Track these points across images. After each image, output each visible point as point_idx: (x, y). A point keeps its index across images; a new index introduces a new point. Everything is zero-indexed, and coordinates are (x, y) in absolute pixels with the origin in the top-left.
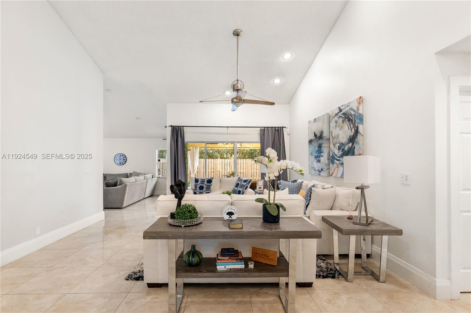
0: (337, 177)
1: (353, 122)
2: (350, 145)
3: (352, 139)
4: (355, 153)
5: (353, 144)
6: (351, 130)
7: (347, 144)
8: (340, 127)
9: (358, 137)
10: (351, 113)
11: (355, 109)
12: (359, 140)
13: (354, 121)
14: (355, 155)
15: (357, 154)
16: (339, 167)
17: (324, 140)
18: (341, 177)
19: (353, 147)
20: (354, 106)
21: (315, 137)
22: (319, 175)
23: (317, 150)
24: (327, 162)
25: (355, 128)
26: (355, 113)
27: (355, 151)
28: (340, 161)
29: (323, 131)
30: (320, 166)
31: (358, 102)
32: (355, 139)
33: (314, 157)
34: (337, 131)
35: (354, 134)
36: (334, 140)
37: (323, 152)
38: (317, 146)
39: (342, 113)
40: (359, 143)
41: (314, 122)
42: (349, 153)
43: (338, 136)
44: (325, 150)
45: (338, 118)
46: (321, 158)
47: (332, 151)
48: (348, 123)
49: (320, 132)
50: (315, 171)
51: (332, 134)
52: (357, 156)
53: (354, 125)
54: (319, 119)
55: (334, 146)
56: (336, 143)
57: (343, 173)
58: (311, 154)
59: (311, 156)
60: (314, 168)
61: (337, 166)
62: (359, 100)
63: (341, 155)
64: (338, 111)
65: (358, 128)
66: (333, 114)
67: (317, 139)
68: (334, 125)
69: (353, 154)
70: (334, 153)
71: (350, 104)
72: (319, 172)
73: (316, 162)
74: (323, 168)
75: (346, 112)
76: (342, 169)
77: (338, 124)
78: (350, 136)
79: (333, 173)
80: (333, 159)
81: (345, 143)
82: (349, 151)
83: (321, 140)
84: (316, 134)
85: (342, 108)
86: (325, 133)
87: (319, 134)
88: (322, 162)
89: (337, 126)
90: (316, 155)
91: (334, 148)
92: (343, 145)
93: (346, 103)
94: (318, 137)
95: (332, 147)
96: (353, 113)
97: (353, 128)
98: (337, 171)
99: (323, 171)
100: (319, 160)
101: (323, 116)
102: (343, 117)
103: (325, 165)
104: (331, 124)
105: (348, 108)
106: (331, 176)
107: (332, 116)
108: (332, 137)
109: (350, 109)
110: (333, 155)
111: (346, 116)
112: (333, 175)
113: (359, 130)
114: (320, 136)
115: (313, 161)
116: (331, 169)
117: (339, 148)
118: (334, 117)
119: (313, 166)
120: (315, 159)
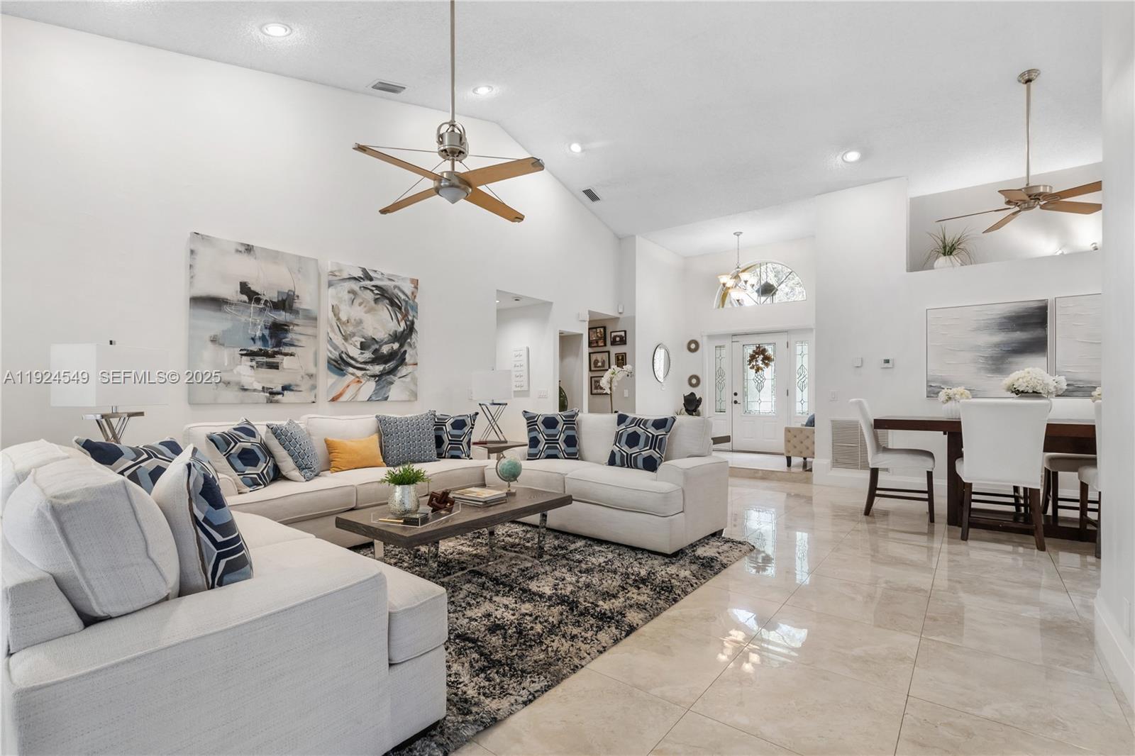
0: (357, 401)
1: (403, 310)
2: (396, 346)
3: (401, 338)
4: (407, 361)
5: (401, 346)
6: (397, 322)
7: (386, 343)
8: (365, 307)
9: (413, 337)
10: (398, 294)
11: (409, 293)
12: (414, 343)
13: (405, 310)
14: (406, 365)
15: (412, 362)
16: (364, 382)
17: (300, 316)
18: (368, 400)
19: (403, 350)
20: (408, 288)
21: (245, 298)
22: (271, 402)
23: (259, 334)
24: (312, 370)
25: (408, 323)
26: (407, 299)
27: (405, 359)
28: (368, 370)
29: (296, 293)
30: (275, 379)
31: (413, 286)
32: (407, 339)
33: (237, 351)
34: (357, 312)
35: (404, 330)
36: (347, 326)
37: (292, 345)
38: (262, 323)
39: (372, 283)
40: (415, 347)
41: (237, 251)
42: (393, 360)
43: (360, 322)
44: (303, 340)
45: (360, 288)
46: (285, 358)
47: (336, 348)
48: (389, 308)
49: (278, 292)
50: (247, 393)
51: (339, 313)
52: (411, 366)
53: (405, 316)
54: (275, 256)
55: (346, 339)
56: (353, 335)
57: (376, 392)
58: (212, 341)
59: (210, 345)
60: (238, 383)
61: (358, 379)
62: (415, 283)
63: (370, 360)
64: (360, 274)
65: (413, 323)
66: (340, 271)
67: (262, 306)
68: (347, 297)
69: (402, 361)
70: (342, 352)
71: (396, 280)
72: (268, 395)
73: (252, 367)
74: (292, 383)
75: (384, 288)
76: (370, 386)
77: (361, 300)
78: (396, 331)
79: (341, 395)
80: (339, 365)
81: (382, 341)
82: (392, 356)
83: (288, 314)
84: (252, 289)
85: (372, 274)
86: (305, 301)
87: (276, 295)
88: (289, 369)
89: (357, 302)
90: (255, 348)
91: (345, 343)
92: (377, 342)
93: (387, 271)
94: (266, 301)
95: (338, 340)
96: (403, 297)
97: (401, 320)
98: (355, 391)
99: (292, 390)
100: (274, 363)
101: (300, 258)
102: (376, 292)
103: (302, 377)
104: (332, 291)
105: (391, 284)
106: (334, 400)
107: (337, 274)
108: (339, 319)
109: (395, 287)
110: (341, 358)
111: (386, 295)
112: (342, 399)
113: (415, 327)
114: (278, 301)
115: (226, 363)
116: (331, 387)
117: (363, 347)
118: (344, 280)
119: (227, 377)
120: (244, 358)
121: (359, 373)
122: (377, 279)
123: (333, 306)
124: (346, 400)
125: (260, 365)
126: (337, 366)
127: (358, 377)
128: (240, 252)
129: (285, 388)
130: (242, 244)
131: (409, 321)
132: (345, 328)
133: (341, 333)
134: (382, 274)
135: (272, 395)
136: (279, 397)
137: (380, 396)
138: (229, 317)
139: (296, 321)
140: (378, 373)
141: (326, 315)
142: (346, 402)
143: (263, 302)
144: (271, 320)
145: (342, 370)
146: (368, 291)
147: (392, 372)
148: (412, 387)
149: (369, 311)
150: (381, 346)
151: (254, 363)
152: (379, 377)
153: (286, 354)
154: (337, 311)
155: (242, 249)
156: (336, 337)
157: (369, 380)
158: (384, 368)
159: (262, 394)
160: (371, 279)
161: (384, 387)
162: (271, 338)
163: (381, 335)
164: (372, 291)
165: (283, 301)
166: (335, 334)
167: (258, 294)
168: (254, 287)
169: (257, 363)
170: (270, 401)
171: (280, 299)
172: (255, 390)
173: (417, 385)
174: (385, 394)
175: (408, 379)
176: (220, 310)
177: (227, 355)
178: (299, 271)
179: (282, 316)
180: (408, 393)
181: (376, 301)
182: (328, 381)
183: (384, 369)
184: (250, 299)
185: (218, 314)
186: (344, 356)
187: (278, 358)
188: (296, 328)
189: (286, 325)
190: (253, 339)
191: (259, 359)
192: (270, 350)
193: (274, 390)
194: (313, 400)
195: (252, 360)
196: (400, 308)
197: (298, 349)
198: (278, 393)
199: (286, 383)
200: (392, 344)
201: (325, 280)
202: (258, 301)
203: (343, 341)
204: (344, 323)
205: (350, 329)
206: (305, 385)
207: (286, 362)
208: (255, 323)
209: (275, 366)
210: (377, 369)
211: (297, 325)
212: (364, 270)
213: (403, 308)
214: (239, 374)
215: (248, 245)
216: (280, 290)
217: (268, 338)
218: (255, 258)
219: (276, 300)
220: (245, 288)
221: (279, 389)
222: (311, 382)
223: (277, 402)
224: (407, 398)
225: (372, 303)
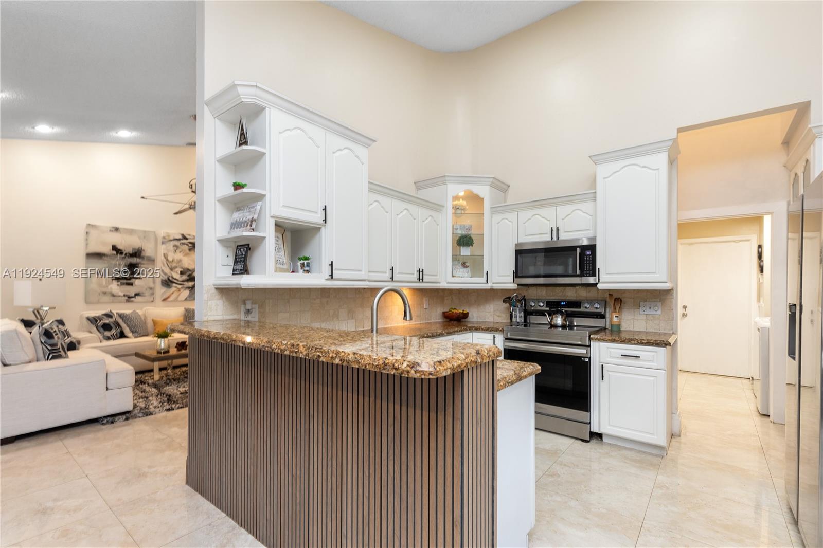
0: (177, 301)
8: (183, 253)
16: (182, 291)
17: (145, 259)
18: (184, 300)
21: (114, 252)
24: (152, 285)
28: (185, 285)
29: (143, 249)
30: (131, 291)
34: (178, 256)
36: (172, 263)
38: (124, 264)
39: (188, 241)
41: (110, 231)
43: (180, 261)
45: (180, 244)
47: (165, 274)
50: (115, 297)
51: (168, 257)
54: (131, 232)
55: (171, 269)
56: (176, 267)
57: (190, 296)
60: (110, 293)
61: (178, 290)
64: (180, 237)
66: (169, 236)
67: (124, 256)
68: (172, 248)
72: (126, 298)
73: (118, 285)
74: (141, 292)
76: (187, 292)
77: (181, 250)
80: (168, 283)
83: (138, 259)
85: (187, 236)
86: (148, 252)
87: (131, 250)
88: (139, 285)
89: (178, 251)
91: (171, 272)
94: (126, 253)
95: (167, 270)
98: (177, 296)
99: (140, 296)
100: (129, 283)
101: (145, 232)
103: (146, 289)
104: (163, 246)
106: (164, 300)
108: (167, 260)
110: (169, 279)
112: (169, 299)
114: (133, 253)
115: (104, 283)
116: (163, 294)
117: (182, 273)
118: (171, 240)
119: (104, 290)
120: (114, 281)
121: (180, 287)
122: (190, 239)
123: (164, 254)
125: (122, 284)
126: (166, 283)
127: (178, 288)
128: (112, 231)
129: (136, 295)
130: (113, 228)
133: (169, 267)
134: (193, 236)
135: (129, 298)
136: (133, 299)
137: (192, 298)
138: (106, 262)
139: (143, 262)
140: (191, 286)
141: (160, 259)
142: (172, 301)
143: (124, 254)
144: (128, 263)
145: (169, 285)
146: (185, 245)
149: (186, 255)
150: (193, 272)
151: (119, 283)
152: (191, 288)
154: (166, 256)
155: (114, 229)
156: (165, 269)
157: (185, 290)
159: (124, 297)
160: (187, 239)
163: (193, 266)
164: (188, 245)
165: (136, 253)
166: (165, 267)
167: (121, 250)
168: (119, 247)
169: (121, 283)
170: (128, 301)
171: (134, 252)
172: (120, 296)
176: (101, 259)
177: (106, 279)
178: (144, 238)
179: (135, 260)
181: (190, 250)
182: (160, 290)
184: (117, 253)
185: (100, 261)
186: (170, 278)
187: (132, 281)
188: (142, 266)
189: (136, 264)
191: (122, 281)
193: (130, 296)
194: (152, 300)
195: (118, 282)
198: (132, 297)
199: (137, 292)
201: (160, 241)
202: (122, 253)
204: (170, 262)
205: (174, 265)
206: (147, 293)
207: (137, 282)
208: (119, 264)
209: (131, 284)
211: (143, 264)
212: (183, 235)
214: (111, 288)
216: (134, 247)
218: (121, 233)
219: (131, 253)
220: (114, 248)
221: (133, 295)
222: (151, 292)
223: (132, 301)
225: (188, 251)
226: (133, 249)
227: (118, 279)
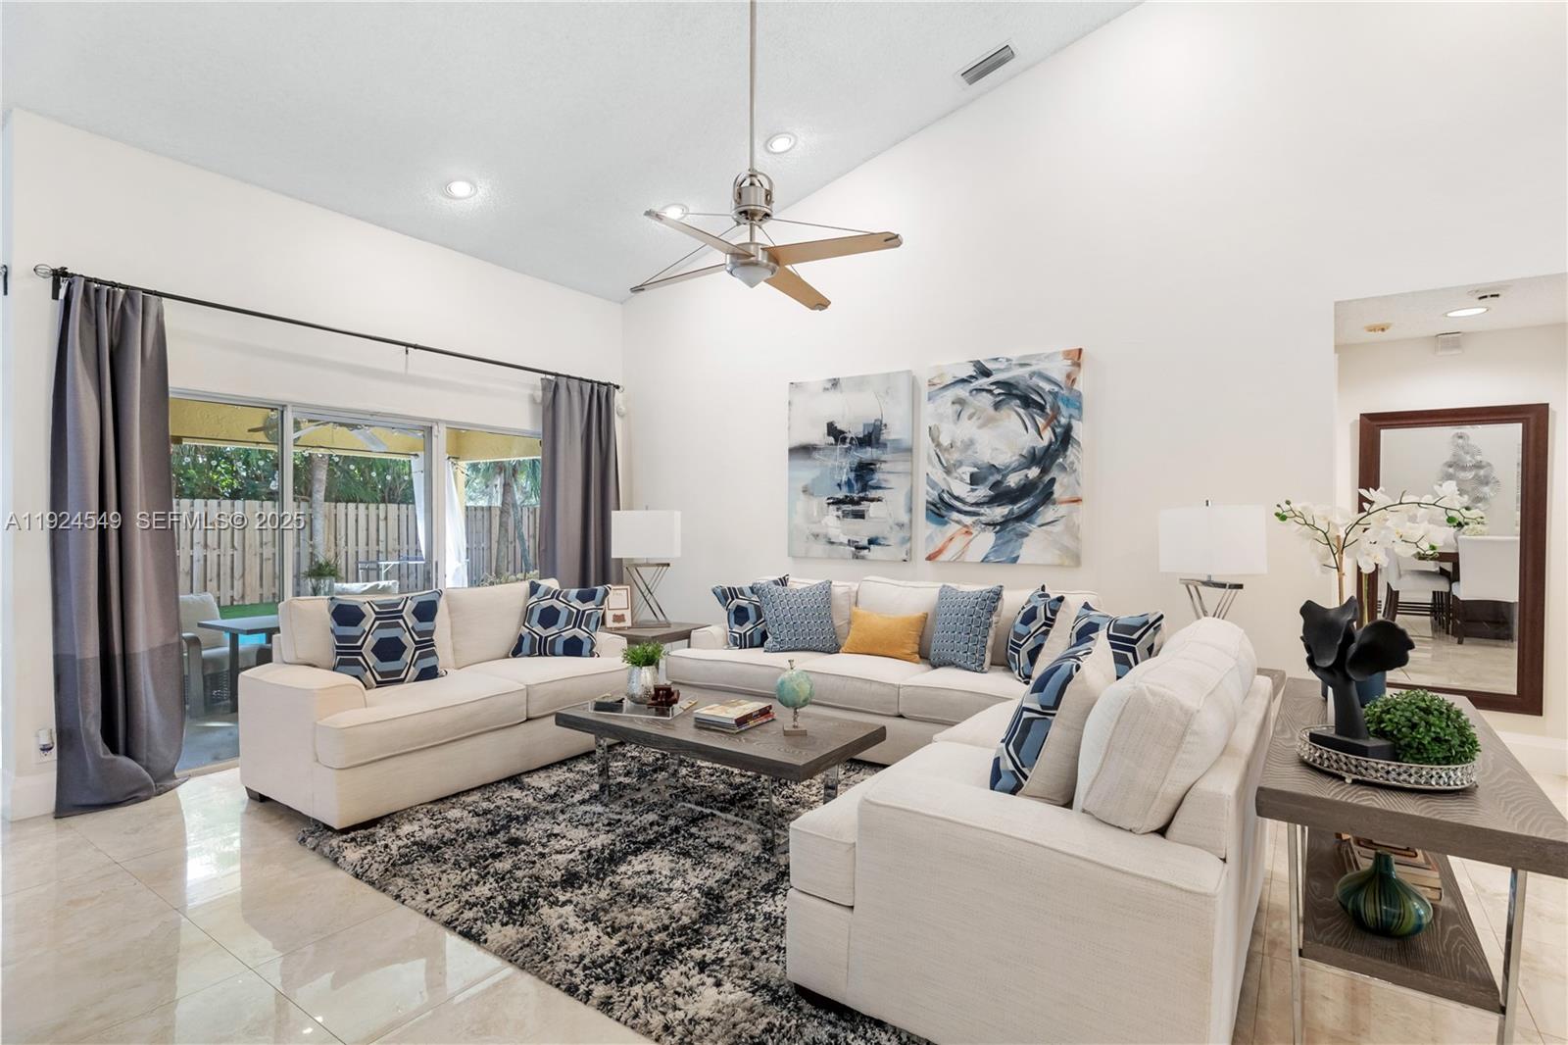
0: (965, 562)
1: (1048, 410)
2: (1034, 472)
3: (1043, 459)
4: (1056, 495)
5: (1044, 471)
6: (1035, 433)
7: (1015, 470)
8: (979, 418)
9: (1068, 453)
10: (1038, 386)
11: (1060, 377)
12: (1072, 463)
13: (1052, 409)
14: (1054, 503)
15: (1066, 497)
16: (975, 533)
17: (888, 449)
18: (982, 561)
19: (1047, 478)
20: (1058, 370)
21: (831, 440)
22: (857, 558)
23: (844, 478)
24: (904, 518)
25: (1058, 430)
26: (1056, 389)
27: (1052, 493)
28: (982, 515)
29: (884, 422)
30: (862, 531)
31: (1069, 362)
32: (1057, 458)
33: (824, 500)
34: (967, 429)
35: (1050, 444)
36: (949, 454)
37: (879, 488)
38: (848, 465)
39: (992, 379)
40: (1075, 471)
41: (826, 389)
42: (1028, 495)
43: (970, 444)
44: (893, 481)
45: (971, 392)
46: (872, 504)
47: (932, 484)
48: (1021, 411)
49: (864, 425)
50: (834, 546)
51: (938, 437)
52: (1064, 506)
53: (1052, 420)
54: (861, 383)
55: (948, 472)
56: (960, 464)
57: (996, 549)
58: (804, 491)
59: (802, 496)
60: (826, 536)
61: (966, 529)
62: (1076, 357)
63: (986, 499)
64: (971, 371)
65: (1068, 429)
66: (942, 375)
67: (847, 445)
68: (950, 410)
69: (1047, 497)
70: (943, 491)
71: (1033, 362)
72: (853, 549)
73: (838, 517)
74: (880, 536)
75: (1012, 381)
76: (987, 540)
77: (972, 411)
78: (1034, 448)
79: (940, 552)
80: (940, 509)
81: (1007, 467)
82: (1025, 489)
83: (874, 450)
84: (839, 428)
85: (989, 366)
86: (895, 432)
87: (861, 430)
88: (876, 518)
89: (965, 415)
90: (840, 495)
91: (948, 478)
92: (998, 470)
93: (1015, 354)
94: (852, 439)
95: (938, 475)
96: (1047, 387)
97: (1045, 428)
98: (962, 545)
99: (879, 544)
100: (859, 511)
101: (888, 376)
102: (997, 391)
103: (891, 528)
104: (932, 407)
105: (1024, 372)
106: (930, 558)
107: (935, 381)
108: (938, 445)
109: (1032, 374)
110: (941, 499)
111: (1014, 392)
112: (942, 558)
113: (1074, 434)
114: (864, 436)
115: (815, 514)
116: (930, 538)
117: (975, 480)
118: (946, 387)
119: (816, 529)
120: (831, 507)
121: (968, 520)
122: (999, 370)
123: (930, 428)
124: (947, 559)
125: (846, 515)
126: (937, 511)
127: (966, 526)
128: (828, 389)
129: (872, 542)
130: (830, 380)
131: (1060, 426)
132: (946, 455)
133: (941, 463)
134: (1008, 360)
135: (858, 550)
136: (866, 552)
137: (1004, 555)
138: (818, 463)
139: (884, 457)
140: (999, 519)
141: (925, 445)
142: (949, 561)
143: (848, 440)
144: (856, 461)
145: (943, 517)
146: (984, 394)
147: (1027, 516)
148: (1067, 541)
149: (987, 423)
150: (1005, 476)
151: (840, 513)
152: (1001, 526)
153: (872, 500)
154: (935, 434)
155: (829, 385)
156: (934, 470)
157: (984, 530)
158: (1012, 510)
159: (848, 548)
160: (990, 374)
161: (1010, 540)
162: (857, 482)
163: (1005, 457)
164: (990, 391)
165: (870, 435)
166: (934, 466)
167: (843, 432)
168: (840, 427)
169: (843, 512)
170: (855, 557)
171: (866, 433)
172: (841, 544)
173: (1077, 538)
174: (1012, 552)
175: (1058, 528)
176: (810, 457)
177: (818, 503)
178: (887, 393)
179: (868, 454)
180: (1058, 552)
181: (997, 406)
182: (925, 530)
183: (1011, 512)
184: (836, 440)
185: (809, 462)
186: (946, 496)
187: (865, 505)
188: (883, 466)
189: (871, 464)
190: (839, 485)
191: (846, 507)
192: (856, 496)
193: (860, 544)
194: (905, 557)
195: (838, 509)
196: (1042, 408)
197: (885, 491)
198: (864, 548)
199: (873, 535)
200: (1026, 471)
201: (925, 390)
202: (844, 440)
203: (945, 475)
204: (946, 450)
205: (955, 456)
206: (894, 538)
207: (872, 509)
208: (839, 465)
209: (860, 515)
210: (999, 512)
211: (885, 462)
212: (978, 365)
213: (1048, 407)
214: (827, 525)
215: (835, 379)
216: (866, 422)
217: (853, 482)
218: (841, 392)
219: (861, 436)
220: (833, 431)
221: (865, 542)
222: (904, 534)
223: (863, 558)
224: (1057, 561)
225: (991, 411)
226: (865, 425)
227: (837, 502)
